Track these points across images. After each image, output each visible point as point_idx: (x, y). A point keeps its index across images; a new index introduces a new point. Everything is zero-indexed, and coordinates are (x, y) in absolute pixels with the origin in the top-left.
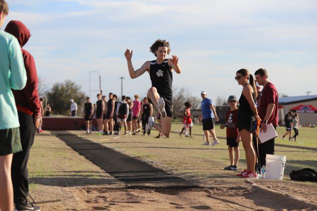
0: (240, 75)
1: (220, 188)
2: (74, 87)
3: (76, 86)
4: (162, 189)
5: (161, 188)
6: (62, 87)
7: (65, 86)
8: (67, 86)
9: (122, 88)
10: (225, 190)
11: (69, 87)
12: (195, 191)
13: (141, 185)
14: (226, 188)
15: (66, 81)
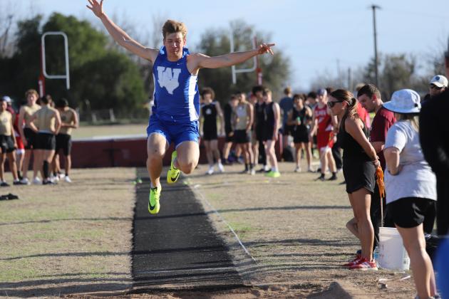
0: (335, 100)
1: (277, 287)
2: (252, 37)
3: (258, 34)
4: (186, 292)
5: (184, 290)
6: (224, 39)
7: (231, 38)
8: (236, 36)
9: (375, 35)
10: (286, 289)
11: (241, 39)
12: (237, 293)
13: (153, 287)
14: (287, 286)
15: (231, 24)
